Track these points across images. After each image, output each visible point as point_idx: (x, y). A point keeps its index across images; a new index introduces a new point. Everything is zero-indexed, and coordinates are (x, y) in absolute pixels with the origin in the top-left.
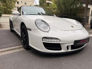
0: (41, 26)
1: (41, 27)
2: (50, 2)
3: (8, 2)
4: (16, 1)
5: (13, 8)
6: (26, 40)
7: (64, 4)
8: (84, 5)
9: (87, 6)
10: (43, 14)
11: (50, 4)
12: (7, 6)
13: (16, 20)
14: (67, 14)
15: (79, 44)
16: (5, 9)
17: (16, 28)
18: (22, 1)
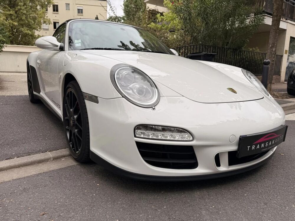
0: (131, 89)
1: (131, 92)
2: (160, 9)
3: (25, 4)
4: (49, 3)
5: (39, 24)
6: (80, 132)
7: (204, 14)
8: (268, 21)
9: (276, 22)
10: (137, 49)
11: (158, 15)
12: (21, 19)
13: (47, 64)
14: (214, 47)
15: (253, 148)
16: (13, 27)
17: (48, 89)
18: (68, 5)
